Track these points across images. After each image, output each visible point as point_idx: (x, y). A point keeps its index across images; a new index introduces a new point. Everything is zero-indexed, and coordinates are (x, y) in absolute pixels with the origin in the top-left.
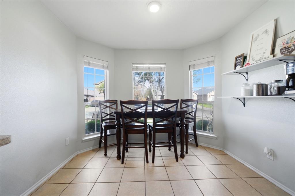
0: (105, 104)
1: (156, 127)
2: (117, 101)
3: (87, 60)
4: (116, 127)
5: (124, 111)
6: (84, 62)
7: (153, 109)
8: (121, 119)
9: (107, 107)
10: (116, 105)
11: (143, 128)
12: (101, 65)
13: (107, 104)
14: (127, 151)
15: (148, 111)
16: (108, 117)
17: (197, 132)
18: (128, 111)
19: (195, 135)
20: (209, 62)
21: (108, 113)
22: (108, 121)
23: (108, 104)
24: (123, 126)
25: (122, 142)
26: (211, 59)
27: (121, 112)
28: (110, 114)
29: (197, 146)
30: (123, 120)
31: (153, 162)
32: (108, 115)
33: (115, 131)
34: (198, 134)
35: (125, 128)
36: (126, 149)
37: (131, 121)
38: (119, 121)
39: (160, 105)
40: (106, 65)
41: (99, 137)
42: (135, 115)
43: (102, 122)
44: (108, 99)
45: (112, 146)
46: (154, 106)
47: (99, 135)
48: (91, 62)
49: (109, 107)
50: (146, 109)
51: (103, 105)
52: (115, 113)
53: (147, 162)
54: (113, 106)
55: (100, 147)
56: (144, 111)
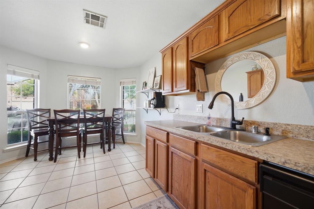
0: (35, 113)
1: (88, 130)
2: (50, 109)
3: (11, 68)
4: (49, 132)
5: (58, 118)
6: (8, 70)
7: (85, 116)
8: (54, 125)
9: (37, 115)
10: (48, 113)
11: (76, 131)
12: (30, 74)
13: (37, 113)
14: (60, 154)
15: (80, 118)
16: (38, 125)
17: (124, 133)
18: (61, 118)
19: (122, 135)
20: (133, 81)
21: (39, 122)
22: (38, 129)
23: (39, 113)
24: (57, 131)
25: (55, 147)
26: (134, 80)
27: (54, 119)
28: (41, 123)
29: (124, 143)
30: (57, 126)
31: (84, 156)
32: (38, 123)
33: (47, 137)
34: (125, 134)
35: (59, 132)
36: (59, 152)
37: (64, 126)
38: (52, 127)
39: (90, 113)
40: (36, 75)
41: (27, 146)
42: (68, 121)
43: (31, 130)
44: (39, 108)
45: (44, 152)
46: (86, 114)
47: (27, 144)
48: (16, 70)
49: (40, 116)
50: (79, 116)
51: (32, 113)
52: (48, 120)
53: (79, 157)
54: (45, 114)
55: (27, 156)
56: (77, 118)
